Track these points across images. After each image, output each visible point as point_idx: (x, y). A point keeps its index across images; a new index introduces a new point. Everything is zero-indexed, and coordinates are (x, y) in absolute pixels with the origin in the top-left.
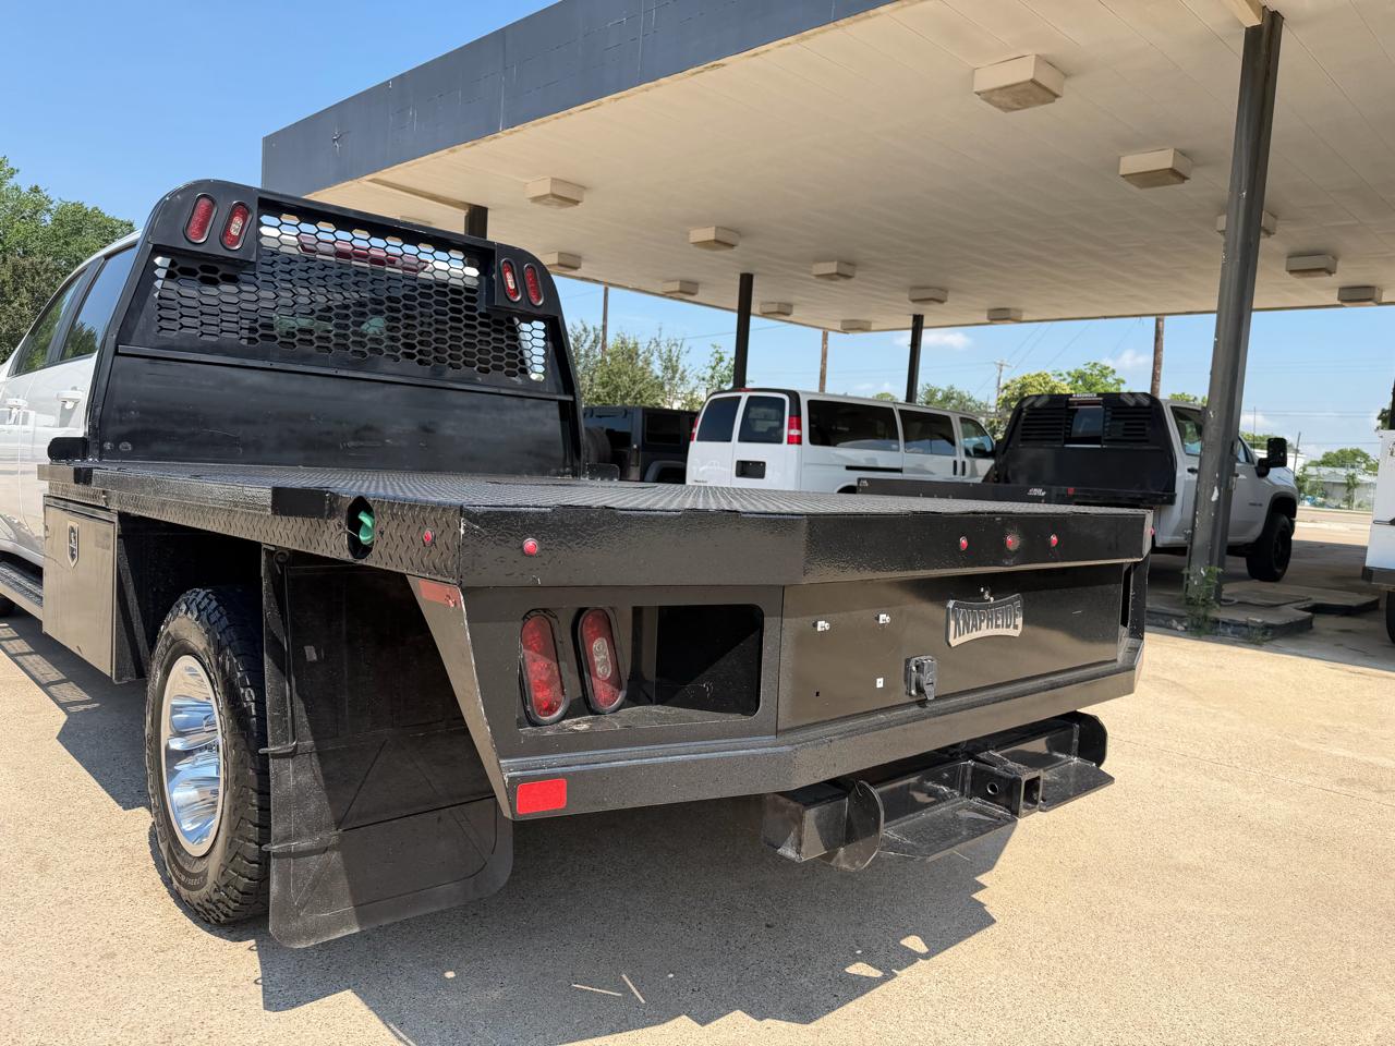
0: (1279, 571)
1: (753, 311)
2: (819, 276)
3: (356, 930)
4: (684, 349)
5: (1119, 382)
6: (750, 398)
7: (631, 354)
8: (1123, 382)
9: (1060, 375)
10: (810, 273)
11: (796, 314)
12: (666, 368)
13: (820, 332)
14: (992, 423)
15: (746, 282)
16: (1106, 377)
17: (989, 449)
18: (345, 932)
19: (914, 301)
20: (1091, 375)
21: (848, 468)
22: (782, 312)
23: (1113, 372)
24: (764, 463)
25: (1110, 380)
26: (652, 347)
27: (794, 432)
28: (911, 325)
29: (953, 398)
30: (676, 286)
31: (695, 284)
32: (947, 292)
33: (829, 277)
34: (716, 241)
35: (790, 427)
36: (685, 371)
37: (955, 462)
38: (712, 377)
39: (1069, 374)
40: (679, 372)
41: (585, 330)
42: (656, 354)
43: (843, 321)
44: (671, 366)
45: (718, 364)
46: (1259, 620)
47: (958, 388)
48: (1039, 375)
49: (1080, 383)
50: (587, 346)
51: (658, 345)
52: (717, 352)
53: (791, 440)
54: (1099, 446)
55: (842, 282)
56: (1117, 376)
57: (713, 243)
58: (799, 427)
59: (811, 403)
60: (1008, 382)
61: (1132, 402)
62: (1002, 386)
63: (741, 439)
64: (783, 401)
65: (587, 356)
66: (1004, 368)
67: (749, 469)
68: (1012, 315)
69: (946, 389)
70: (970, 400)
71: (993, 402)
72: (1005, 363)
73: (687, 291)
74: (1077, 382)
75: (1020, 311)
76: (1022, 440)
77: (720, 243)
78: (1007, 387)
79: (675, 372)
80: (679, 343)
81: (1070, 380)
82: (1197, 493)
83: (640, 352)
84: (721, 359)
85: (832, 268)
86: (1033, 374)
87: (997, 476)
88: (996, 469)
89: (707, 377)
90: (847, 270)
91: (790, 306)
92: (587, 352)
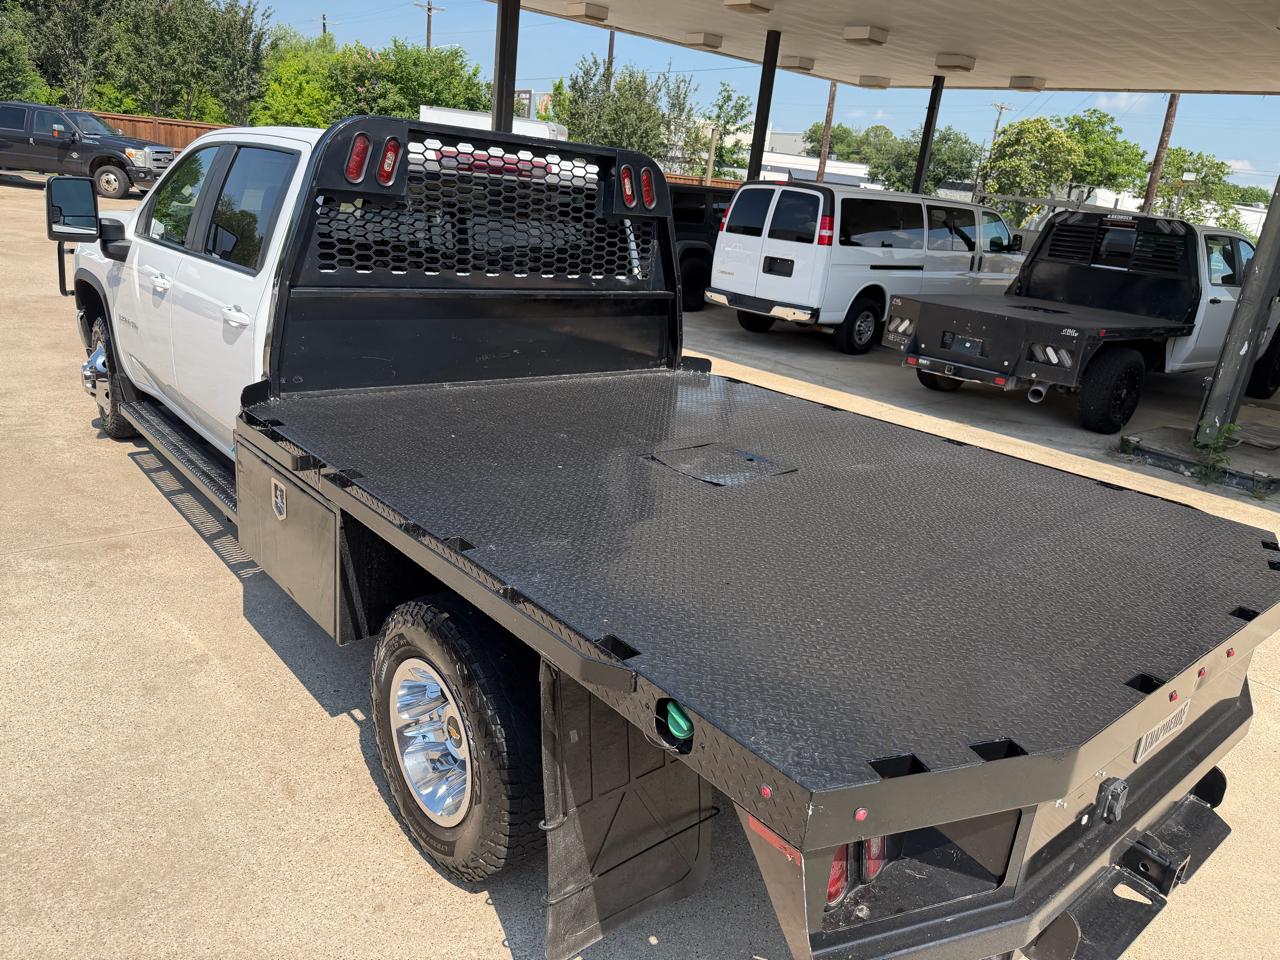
0: (1271, 389)
1: (778, 64)
2: (850, 41)
3: (601, 938)
4: (693, 86)
5: (1117, 131)
6: (784, 192)
7: (638, 89)
8: (1120, 131)
9: (1059, 121)
10: (840, 34)
11: (817, 68)
12: (673, 105)
13: (829, 83)
14: (985, 167)
15: (773, 40)
16: (1103, 124)
17: (1005, 242)
18: (593, 941)
19: (940, 67)
20: (1089, 122)
21: (873, 267)
22: (804, 67)
23: (1112, 119)
24: (792, 262)
25: (1107, 128)
26: (660, 82)
27: (827, 233)
28: (931, 84)
29: (949, 140)
30: (700, 39)
31: (720, 37)
32: (974, 59)
33: (860, 42)
34: (752, 5)
35: (822, 228)
36: (691, 109)
37: (973, 258)
38: (718, 117)
39: (1067, 120)
40: (686, 110)
41: (595, 62)
42: (664, 90)
43: (861, 77)
44: (678, 104)
45: (725, 102)
46: (1265, 475)
47: (955, 129)
48: (1038, 121)
49: (1077, 130)
50: (596, 79)
51: (666, 79)
52: (725, 90)
53: (822, 241)
54: (1126, 269)
55: (874, 47)
56: (1114, 125)
57: (749, 8)
58: (831, 228)
59: (845, 202)
60: (1007, 127)
61: (1167, 230)
62: (999, 130)
63: (771, 235)
64: (818, 198)
65: (596, 90)
66: (1004, 110)
67: (777, 266)
68: (1035, 84)
69: (943, 129)
70: (965, 142)
71: (988, 146)
72: (1006, 105)
73: (712, 43)
74: (1073, 129)
75: (1044, 80)
76: (1050, 255)
77: (755, 7)
78: (1004, 132)
79: (681, 110)
80: (687, 80)
81: (1067, 126)
82: (1225, 345)
83: (648, 88)
84: (729, 98)
85: (864, 33)
86: (1032, 120)
87: (1019, 288)
88: (1020, 281)
89: (714, 116)
90: (878, 36)
91: (812, 60)
92: (596, 86)
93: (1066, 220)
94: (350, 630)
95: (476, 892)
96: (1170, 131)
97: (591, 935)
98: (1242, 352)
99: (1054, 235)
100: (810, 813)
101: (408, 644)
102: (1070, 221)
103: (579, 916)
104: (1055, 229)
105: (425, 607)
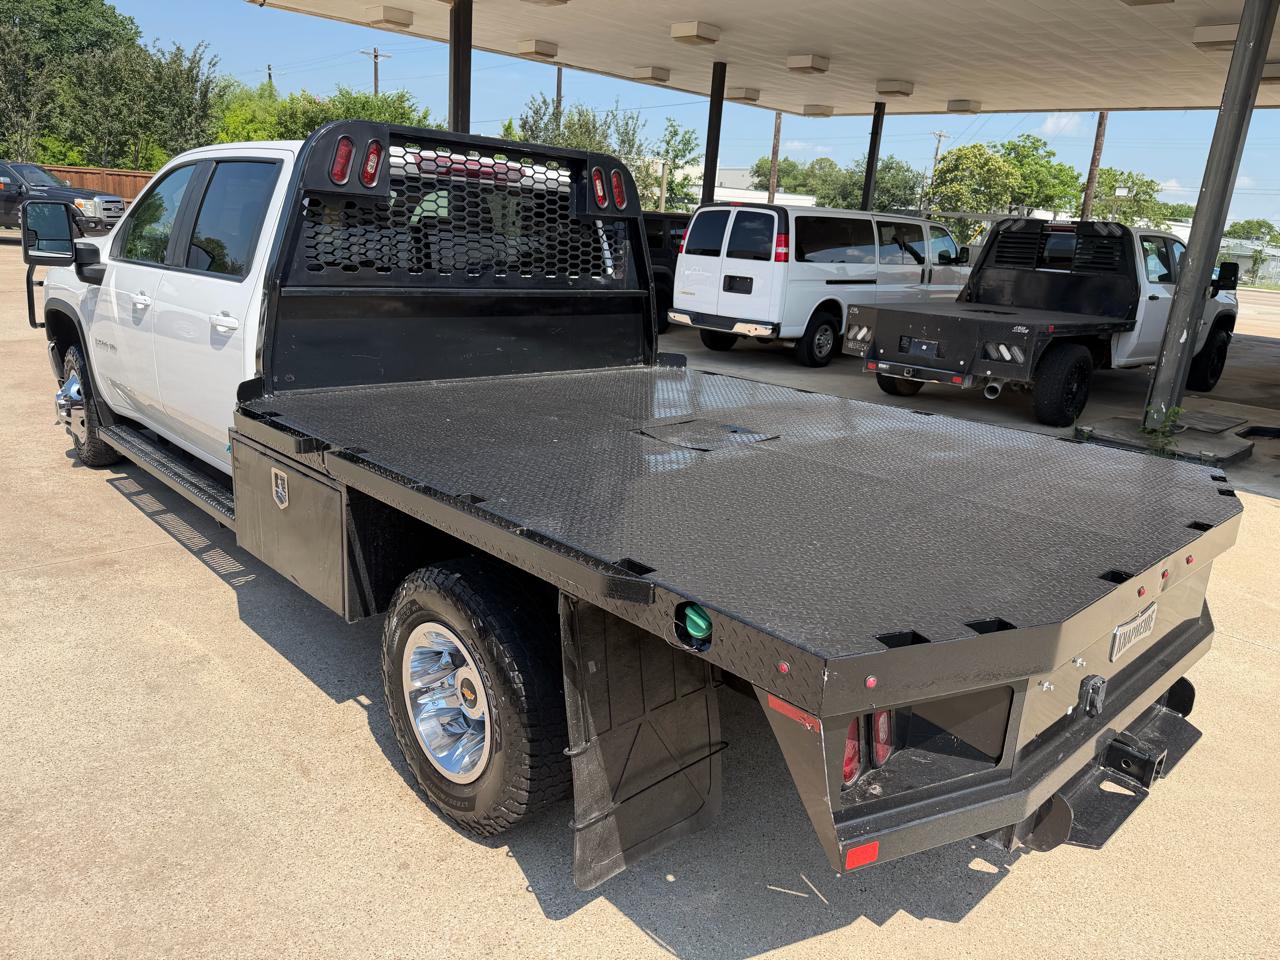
1: (725, 96)
2: (793, 69)
3: (624, 868)
4: (641, 122)
5: (1051, 154)
6: (739, 212)
7: (587, 127)
8: (1054, 155)
9: (995, 147)
10: (784, 64)
11: (762, 99)
12: (623, 142)
13: (774, 112)
14: (927, 194)
15: (720, 71)
16: (1036, 149)
17: (953, 256)
18: (617, 871)
19: (880, 93)
20: (1024, 147)
21: (829, 282)
22: (750, 98)
23: (1045, 144)
24: (751, 279)
25: (1041, 152)
26: (609, 119)
27: (782, 250)
28: (872, 110)
29: (891, 168)
30: (648, 73)
31: (667, 71)
32: (913, 84)
33: (803, 70)
34: (698, 36)
35: (778, 245)
36: (641, 145)
37: (923, 270)
38: (667, 152)
39: (1003, 146)
40: (636, 146)
41: (544, 102)
42: (613, 127)
43: (805, 106)
44: (627, 140)
45: (672, 137)
46: (1211, 455)
47: (897, 158)
48: (974, 147)
49: (1013, 155)
50: (546, 119)
51: (614, 117)
52: (672, 126)
53: (778, 259)
54: (1069, 272)
55: (817, 75)
56: (1048, 149)
57: (695, 40)
58: (787, 245)
59: (798, 219)
60: (946, 154)
61: (1104, 232)
62: (939, 157)
63: (730, 254)
64: (772, 217)
65: (546, 128)
66: (942, 138)
67: (737, 285)
68: (971, 107)
69: (886, 159)
70: (908, 170)
71: (930, 173)
72: (944, 132)
73: (659, 77)
74: (1009, 154)
75: (979, 103)
76: (997, 262)
77: (701, 39)
78: (943, 159)
79: (632, 146)
80: (635, 116)
81: (1004, 151)
82: (1166, 335)
83: (597, 125)
84: (676, 133)
85: (807, 61)
86: (969, 145)
87: (969, 295)
88: (969, 288)
89: (662, 152)
90: (820, 64)
91: (758, 91)
92: (546, 125)
93: (1009, 227)
94: (359, 608)
95: (497, 847)
96: (1101, 149)
97: (615, 865)
98: (1182, 340)
99: (1000, 242)
100: (826, 679)
101: (421, 609)
102: (1014, 229)
103: (603, 846)
104: (1000, 237)
105: (436, 571)
